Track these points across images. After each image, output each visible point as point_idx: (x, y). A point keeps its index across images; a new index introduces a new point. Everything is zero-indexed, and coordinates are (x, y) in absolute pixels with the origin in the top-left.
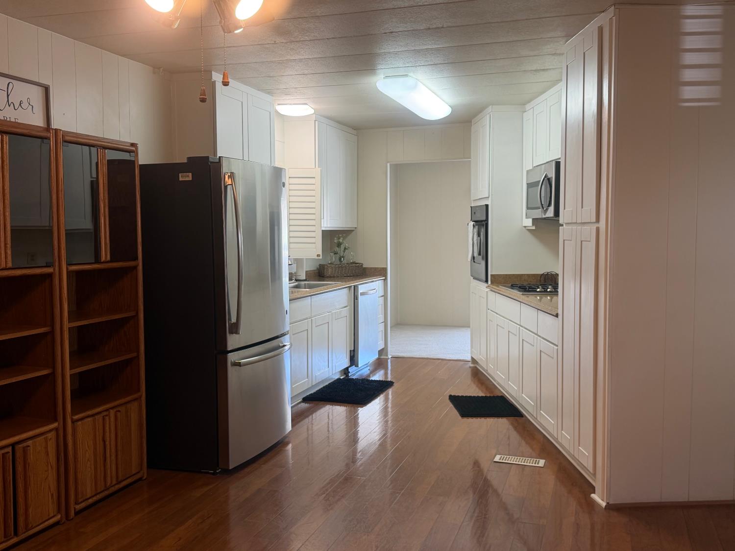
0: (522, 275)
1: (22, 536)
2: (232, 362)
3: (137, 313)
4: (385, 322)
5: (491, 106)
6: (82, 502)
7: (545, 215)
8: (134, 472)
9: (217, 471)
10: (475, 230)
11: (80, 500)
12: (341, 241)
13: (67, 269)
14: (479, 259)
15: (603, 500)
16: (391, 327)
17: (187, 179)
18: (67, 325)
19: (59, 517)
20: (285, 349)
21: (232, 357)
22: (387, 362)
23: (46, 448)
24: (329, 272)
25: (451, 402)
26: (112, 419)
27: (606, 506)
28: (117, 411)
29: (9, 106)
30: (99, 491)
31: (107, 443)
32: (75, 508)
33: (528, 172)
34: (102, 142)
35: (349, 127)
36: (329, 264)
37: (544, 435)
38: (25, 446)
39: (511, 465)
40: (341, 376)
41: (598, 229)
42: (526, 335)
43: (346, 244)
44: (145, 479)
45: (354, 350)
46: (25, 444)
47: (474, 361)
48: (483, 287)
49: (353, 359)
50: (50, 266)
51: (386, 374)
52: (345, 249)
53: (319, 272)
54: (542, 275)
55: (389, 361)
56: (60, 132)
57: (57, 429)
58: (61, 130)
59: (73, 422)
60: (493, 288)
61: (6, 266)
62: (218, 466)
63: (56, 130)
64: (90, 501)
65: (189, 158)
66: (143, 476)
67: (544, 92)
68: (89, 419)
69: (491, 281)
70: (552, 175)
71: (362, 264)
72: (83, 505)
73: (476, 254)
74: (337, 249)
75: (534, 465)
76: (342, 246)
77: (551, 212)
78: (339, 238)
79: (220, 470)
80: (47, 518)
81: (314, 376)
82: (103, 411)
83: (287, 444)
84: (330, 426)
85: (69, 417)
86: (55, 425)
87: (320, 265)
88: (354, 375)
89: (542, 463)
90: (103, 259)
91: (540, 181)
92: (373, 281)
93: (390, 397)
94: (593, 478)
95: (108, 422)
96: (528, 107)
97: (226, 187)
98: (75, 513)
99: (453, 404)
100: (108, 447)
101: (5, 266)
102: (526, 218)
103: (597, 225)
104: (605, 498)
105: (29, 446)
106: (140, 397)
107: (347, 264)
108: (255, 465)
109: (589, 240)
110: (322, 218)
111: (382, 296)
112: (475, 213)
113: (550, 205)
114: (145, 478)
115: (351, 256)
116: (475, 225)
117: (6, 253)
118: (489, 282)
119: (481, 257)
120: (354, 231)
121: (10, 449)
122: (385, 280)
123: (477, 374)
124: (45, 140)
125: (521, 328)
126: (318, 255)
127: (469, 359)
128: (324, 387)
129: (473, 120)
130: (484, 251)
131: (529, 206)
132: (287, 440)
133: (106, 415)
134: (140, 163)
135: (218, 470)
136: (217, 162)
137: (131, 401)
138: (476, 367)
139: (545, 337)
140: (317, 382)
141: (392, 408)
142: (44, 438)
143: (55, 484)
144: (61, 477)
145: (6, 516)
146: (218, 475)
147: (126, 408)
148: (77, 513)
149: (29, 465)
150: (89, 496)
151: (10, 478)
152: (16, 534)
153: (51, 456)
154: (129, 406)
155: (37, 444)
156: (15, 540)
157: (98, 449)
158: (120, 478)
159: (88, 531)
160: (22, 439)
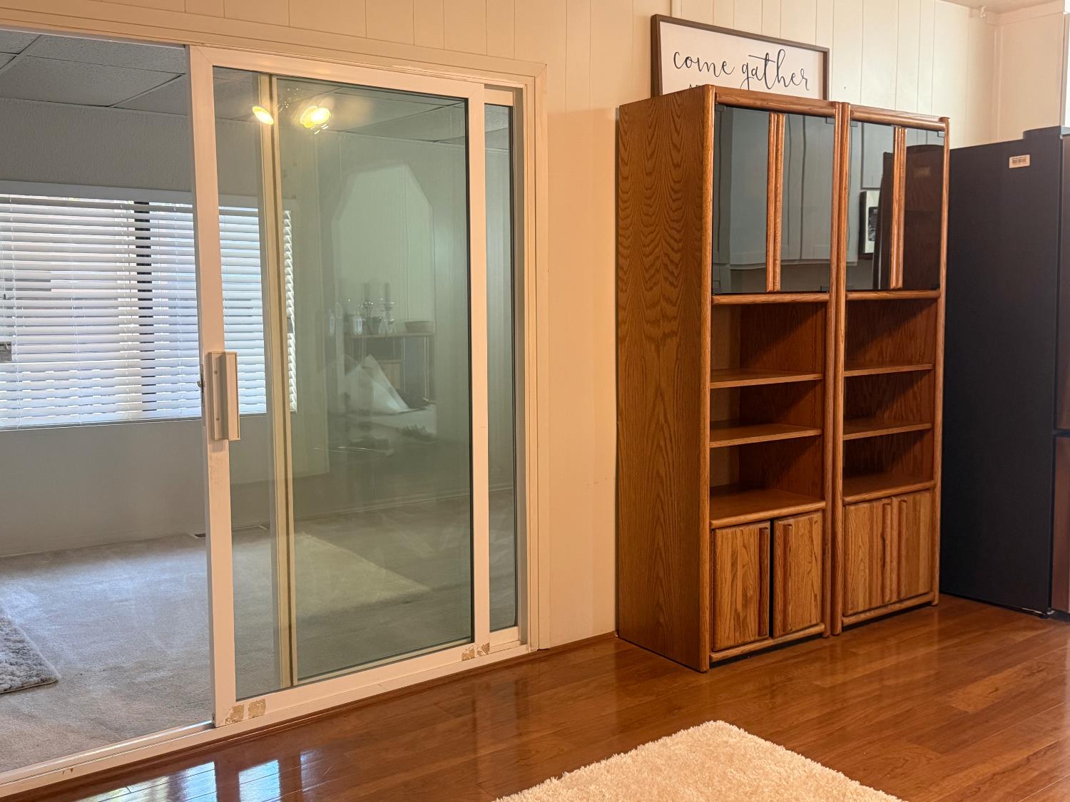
1: (779, 639)
3: (934, 366)
6: (852, 615)
8: (921, 591)
11: (850, 612)
13: (846, 296)
17: (1021, 165)
18: (842, 373)
19: (821, 628)
23: (811, 532)
26: (895, 511)
28: (901, 501)
29: (779, 82)
30: (874, 605)
31: (888, 542)
32: (842, 621)
34: (901, 117)
38: (786, 523)
44: (935, 606)
50: (825, 292)
56: (848, 107)
57: (823, 511)
58: (849, 104)
59: (844, 506)
61: (774, 289)
62: (1050, 605)
63: (843, 104)
64: (863, 617)
65: (1027, 133)
66: (934, 600)
68: (866, 505)
72: (853, 620)
79: (1053, 612)
80: (807, 625)
82: (884, 498)
85: (839, 496)
86: (822, 505)
90: (893, 285)
95: (889, 514)
98: (843, 627)
100: (888, 548)
101: (772, 289)
105: (790, 525)
106: (934, 487)
114: (936, 602)
117: (774, 272)
121: (768, 525)
124: (828, 119)
133: (888, 504)
134: (952, 147)
135: (1050, 611)
137: (921, 490)
142: (809, 519)
143: (819, 581)
144: (828, 574)
145: (762, 609)
146: (1049, 619)
147: (914, 498)
148: (846, 628)
149: (790, 550)
150: (861, 609)
151: (767, 562)
152: (772, 635)
153: (815, 543)
154: (918, 496)
155: (800, 525)
156: (770, 642)
157: (875, 547)
158: (903, 595)
159: (861, 653)
160: (783, 514)
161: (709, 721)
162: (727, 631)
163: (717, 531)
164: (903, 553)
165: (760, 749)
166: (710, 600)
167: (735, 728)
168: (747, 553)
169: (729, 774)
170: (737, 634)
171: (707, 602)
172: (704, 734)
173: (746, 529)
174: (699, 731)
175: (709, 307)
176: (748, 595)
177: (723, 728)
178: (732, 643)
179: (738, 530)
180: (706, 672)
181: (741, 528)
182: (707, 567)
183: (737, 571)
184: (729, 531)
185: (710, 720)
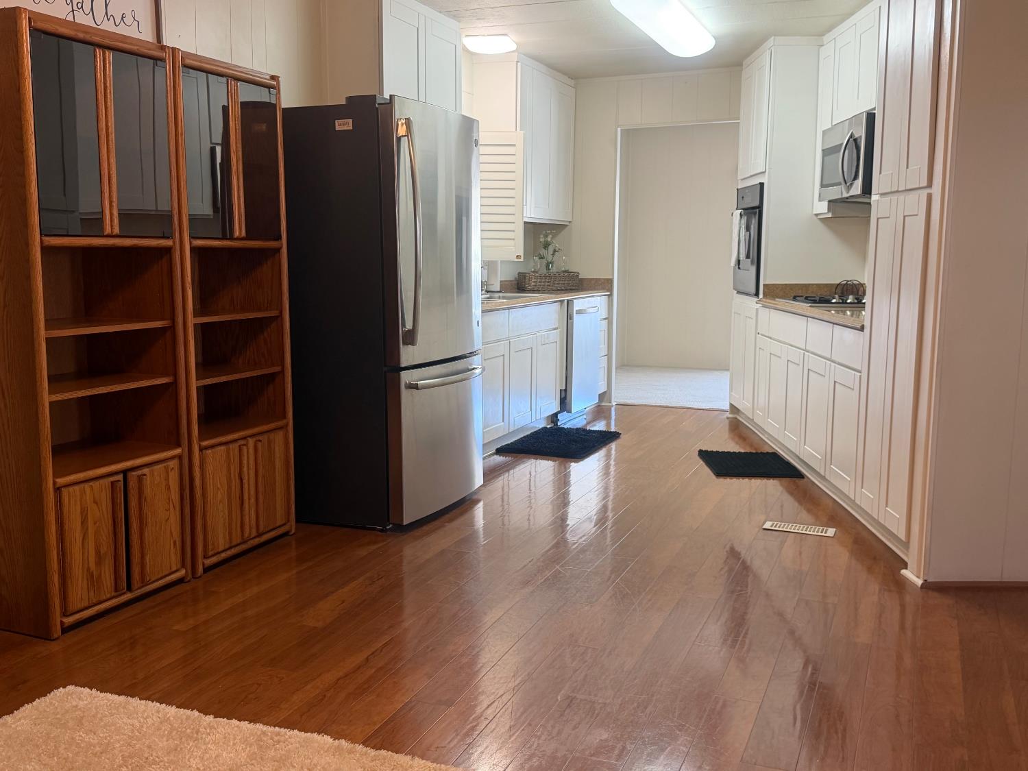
0: (809, 284)
1: (136, 592)
2: (406, 384)
3: (281, 313)
4: (609, 355)
5: (773, 38)
6: (213, 556)
7: (848, 193)
8: (278, 523)
9: (388, 527)
10: (743, 221)
11: (211, 553)
12: (549, 239)
13: (191, 243)
14: (746, 263)
15: (918, 577)
16: (616, 368)
17: (346, 128)
18: (191, 320)
19: (183, 572)
20: (475, 373)
21: (406, 376)
22: (611, 410)
23: (167, 479)
24: (532, 283)
25: (701, 458)
26: (251, 451)
27: (923, 584)
28: (257, 441)
29: (108, 20)
30: (234, 543)
31: (245, 481)
32: (203, 563)
33: (824, 132)
34: (233, 70)
35: (565, 73)
36: (532, 272)
37: (835, 500)
38: (140, 474)
39: (787, 533)
40: (548, 425)
41: (930, 197)
42: (813, 362)
43: (556, 244)
44: (293, 535)
45: (566, 390)
46: (140, 472)
47: (734, 409)
48: (751, 302)
49: (564, 403)
50: (168, 238)
51: (608, 425)
52: (555, 251)
53: (518, 284)
54: (838, 285)
55: (613, 409)
56: (179, 53)
57: (180, 457)
58: (179, 49)
59: (201, 450)
60: (766, 302)
61: (112, 233)
62: (389, 520)
63: (174, 49)
64: (223, 555)
65: (349, 99)
66: (291, 530)
67: (852, 14)
68: (223, 448)
69: (764, 294)
70: (861, 133)
71: (578, 273)
72: (214, 560)
73: (742, 257)
74: (543, 252)
75: (819, 534)
76: (550, 247)
77: (857, 189)
78: (547, 236)
79: (391, 526)
80: (167, 573)
81: (512, 421)
82: (239, 439)
83: (478, 501)
84: (532, 484)
85: (195, 442)
86: (178, 451)
87: (519, 273)
88: (565, 423)
89: (831, 532)
90: (237, 234)
91: (842, 144)
92: (593, 296)
93: (613, 452)
94: (906, 551)
95: (245, 454)
96: (826, 38)
97: (399, 139)
98: (204, 569)
99: (704, 461)
100: (246, 486)
101: (110, 232)
102: (820, 201)
103: (928, 191)
104: (922, 573)
105: (145, 475)
106: (287, 425)
107: (557, 272)
108: (437, 523)
109: (916, 213)
110: (524, 204)
111: (605, 319)
112: (743, 197)
113: (856, 177)
114: (293, 531)
115: (562, 263)
116: (743, 213)
117: (111, 214)
118: (761, 296)
119: (749, 261)
120: (568, 227)
121: (120, 477)
122: (610, 296)
123: (737, 427)
124: (159, 62)
125: (806, 353)
126: (518, 257)
127: (727, 407)
128: (524, 437)
129: (744, 63)
130: (754, 252)
131: (824, 183)
132: (475, 497)
133: (244, 445)
134: (283, 106)
135: (389, 525)
136: (388, 103)
137: (275, 429)
138: (736, 418)
139: (844, 362)
140: (516, 428)
141: (615, 465)
142: (165, 467)
143: (178, 528)
144: (187, 520)
145: (117, 564)
146: (388, 532)
147: (269, 438)
148: (207, 570)
149: (145, 500)
150: (221, 548)
151: (121, 514)
152: (129, 589)
153: (172, 492)
154: (272, 435)
155: (156, 474)
156: (128, 596)
157: (233, 488)
158: (262, 529)
159: (221, 591)
160: (135, 465)
161: (57, 688)
162: (80, 593)
163: (63, 489)
164: (261, 489)
165: (113, 705)
166: (59, 563)
167: (87, 690)
168: (99, 508)
169: (77, 738)
170: (92, 594)
171: (54, 565)
172: (51, 703)
173: (96, 484)
174: (45, 702)
175: (39, 249)
176: (102, 553)
177: (72, 693)
178: (86, 604)
179: (87, 486)
180: (57, 639)
181: (91, 484)
182: (52, 530)
183: (87, 529)
184: (77, 488)
185: (59, 688)
